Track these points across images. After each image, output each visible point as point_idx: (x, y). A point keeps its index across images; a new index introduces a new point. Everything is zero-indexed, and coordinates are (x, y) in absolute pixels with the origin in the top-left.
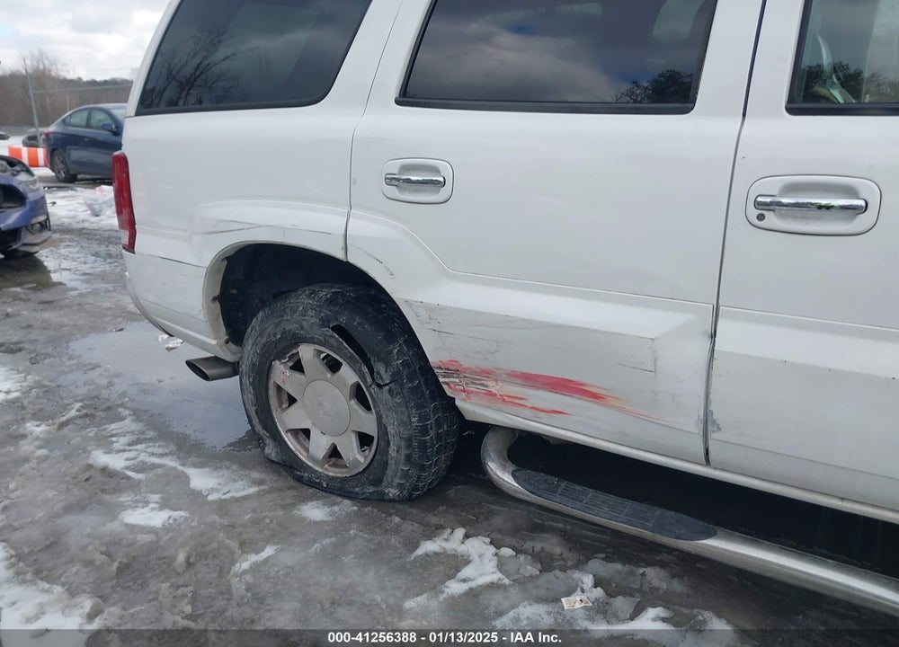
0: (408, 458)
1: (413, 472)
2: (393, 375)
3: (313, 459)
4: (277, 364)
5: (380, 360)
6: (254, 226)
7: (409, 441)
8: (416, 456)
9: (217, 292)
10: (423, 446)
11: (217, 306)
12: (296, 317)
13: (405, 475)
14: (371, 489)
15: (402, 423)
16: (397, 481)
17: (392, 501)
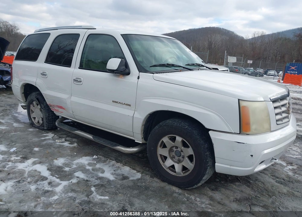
0: (47, 121)
1: (48, 124)
2: (44, 106)
3: (36, 123)
4: (31, 105)
5: (42, 104)
6: (26, 80)
7: (46, 118)
8: (48, 121)
9: (23, 92)
10: (49, 119)
11: (23, 94)
12: (32, 96)
13: (47, 125)
14: (43, 128)
15: (45, 115)
16: (46, 126)
17: (45, 130)
